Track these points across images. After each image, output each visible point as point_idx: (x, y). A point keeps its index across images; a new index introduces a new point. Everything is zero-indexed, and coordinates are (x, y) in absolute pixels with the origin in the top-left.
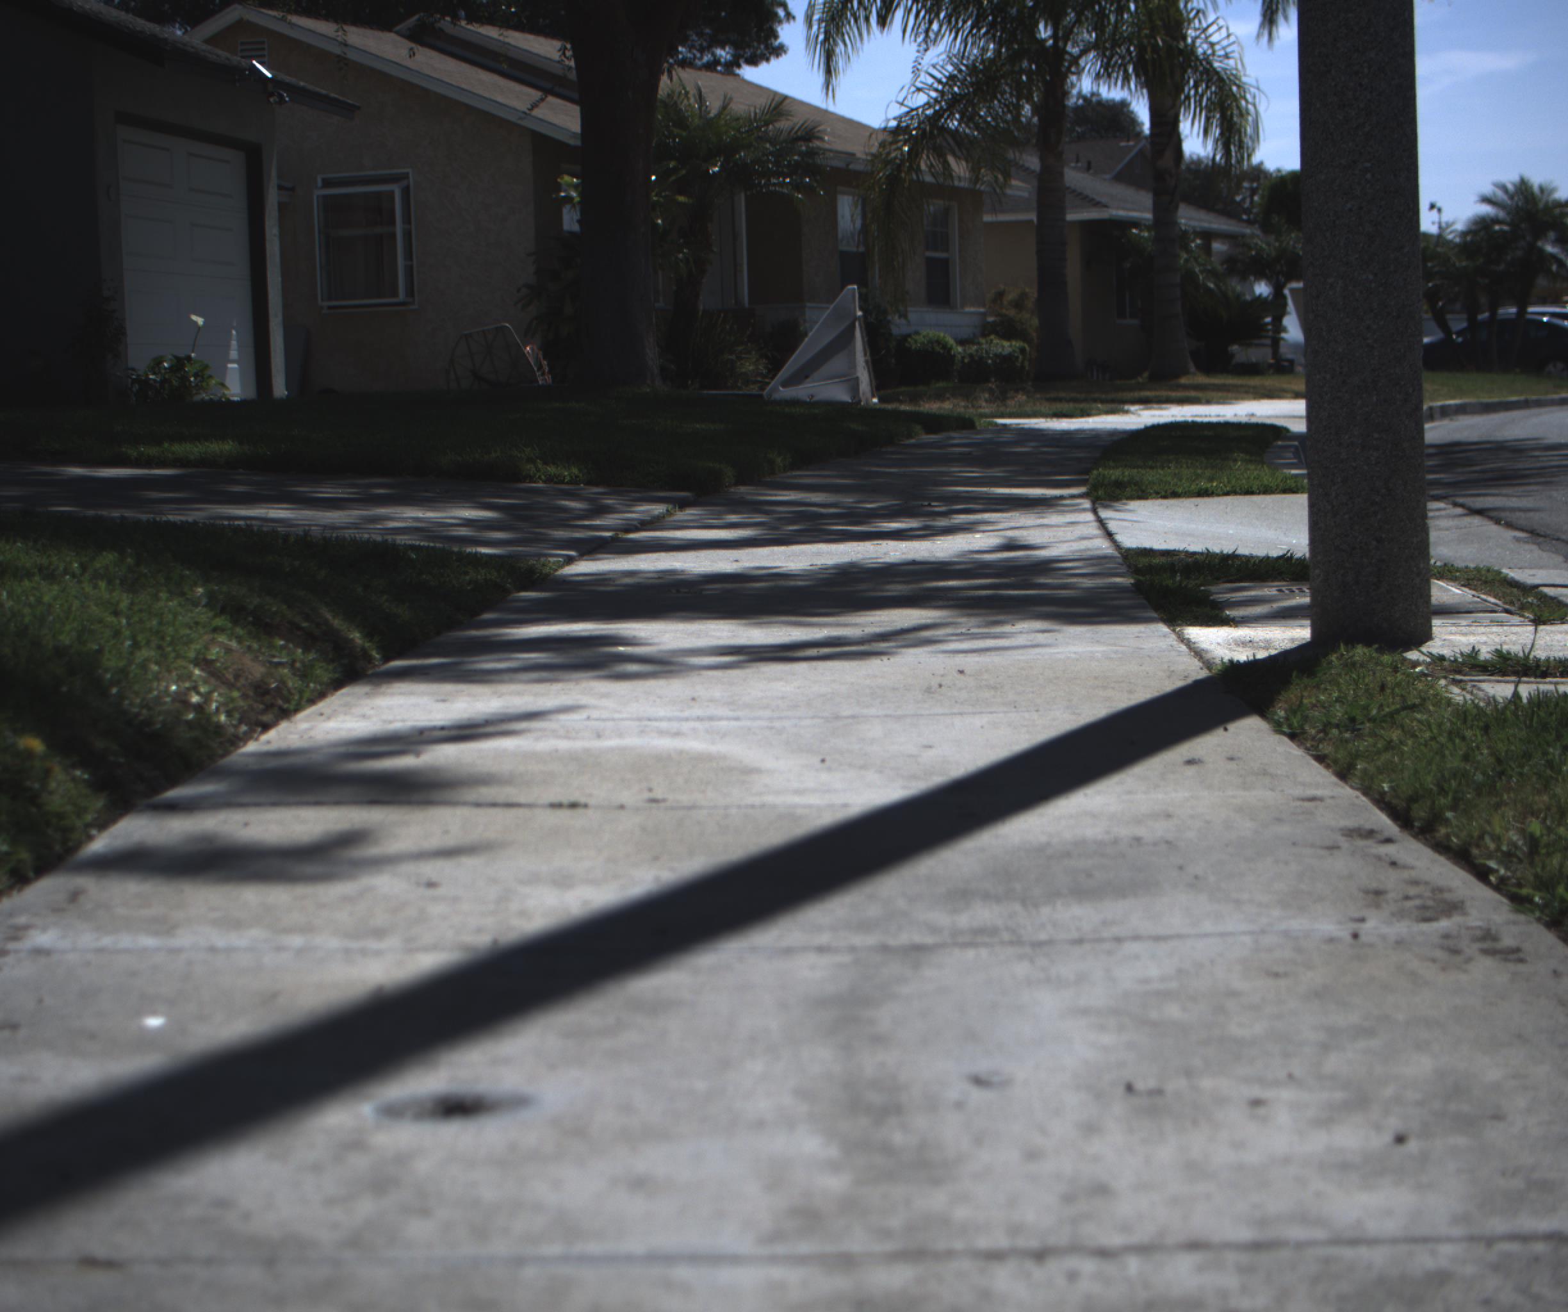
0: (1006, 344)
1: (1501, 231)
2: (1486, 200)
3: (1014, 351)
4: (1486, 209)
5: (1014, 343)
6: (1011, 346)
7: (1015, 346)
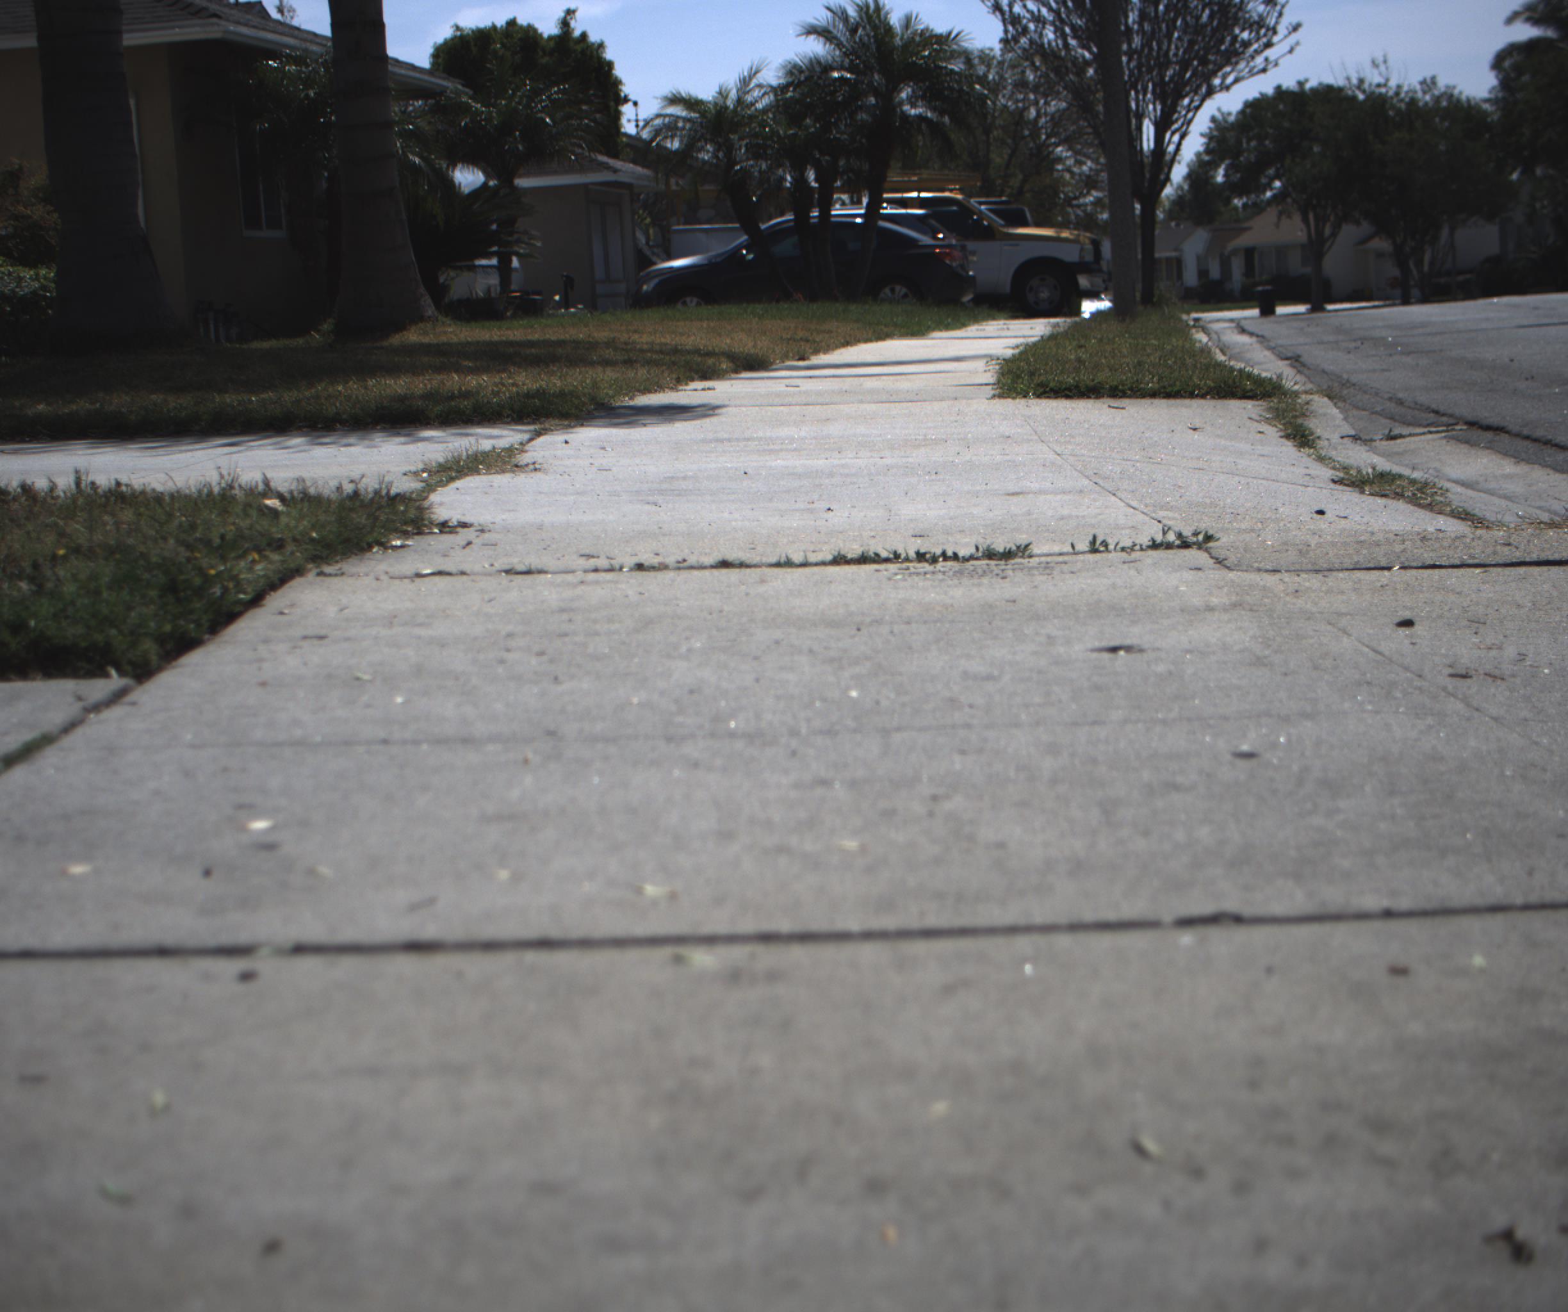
0: (27, 274)
1: (841, 79)
2: (812, 30)
3: (44, 288)
4: (816, 47)
5: (43, 272)
6: (37, 278)
7: (45, 278)
